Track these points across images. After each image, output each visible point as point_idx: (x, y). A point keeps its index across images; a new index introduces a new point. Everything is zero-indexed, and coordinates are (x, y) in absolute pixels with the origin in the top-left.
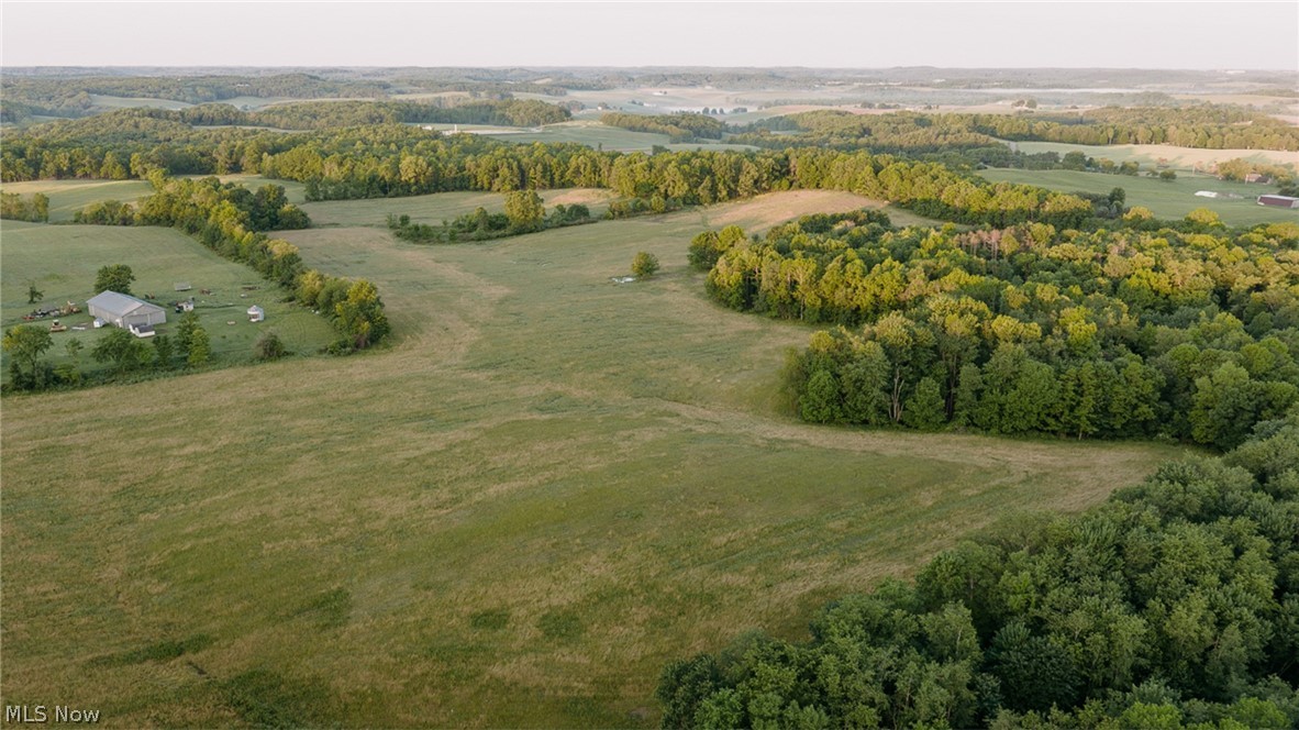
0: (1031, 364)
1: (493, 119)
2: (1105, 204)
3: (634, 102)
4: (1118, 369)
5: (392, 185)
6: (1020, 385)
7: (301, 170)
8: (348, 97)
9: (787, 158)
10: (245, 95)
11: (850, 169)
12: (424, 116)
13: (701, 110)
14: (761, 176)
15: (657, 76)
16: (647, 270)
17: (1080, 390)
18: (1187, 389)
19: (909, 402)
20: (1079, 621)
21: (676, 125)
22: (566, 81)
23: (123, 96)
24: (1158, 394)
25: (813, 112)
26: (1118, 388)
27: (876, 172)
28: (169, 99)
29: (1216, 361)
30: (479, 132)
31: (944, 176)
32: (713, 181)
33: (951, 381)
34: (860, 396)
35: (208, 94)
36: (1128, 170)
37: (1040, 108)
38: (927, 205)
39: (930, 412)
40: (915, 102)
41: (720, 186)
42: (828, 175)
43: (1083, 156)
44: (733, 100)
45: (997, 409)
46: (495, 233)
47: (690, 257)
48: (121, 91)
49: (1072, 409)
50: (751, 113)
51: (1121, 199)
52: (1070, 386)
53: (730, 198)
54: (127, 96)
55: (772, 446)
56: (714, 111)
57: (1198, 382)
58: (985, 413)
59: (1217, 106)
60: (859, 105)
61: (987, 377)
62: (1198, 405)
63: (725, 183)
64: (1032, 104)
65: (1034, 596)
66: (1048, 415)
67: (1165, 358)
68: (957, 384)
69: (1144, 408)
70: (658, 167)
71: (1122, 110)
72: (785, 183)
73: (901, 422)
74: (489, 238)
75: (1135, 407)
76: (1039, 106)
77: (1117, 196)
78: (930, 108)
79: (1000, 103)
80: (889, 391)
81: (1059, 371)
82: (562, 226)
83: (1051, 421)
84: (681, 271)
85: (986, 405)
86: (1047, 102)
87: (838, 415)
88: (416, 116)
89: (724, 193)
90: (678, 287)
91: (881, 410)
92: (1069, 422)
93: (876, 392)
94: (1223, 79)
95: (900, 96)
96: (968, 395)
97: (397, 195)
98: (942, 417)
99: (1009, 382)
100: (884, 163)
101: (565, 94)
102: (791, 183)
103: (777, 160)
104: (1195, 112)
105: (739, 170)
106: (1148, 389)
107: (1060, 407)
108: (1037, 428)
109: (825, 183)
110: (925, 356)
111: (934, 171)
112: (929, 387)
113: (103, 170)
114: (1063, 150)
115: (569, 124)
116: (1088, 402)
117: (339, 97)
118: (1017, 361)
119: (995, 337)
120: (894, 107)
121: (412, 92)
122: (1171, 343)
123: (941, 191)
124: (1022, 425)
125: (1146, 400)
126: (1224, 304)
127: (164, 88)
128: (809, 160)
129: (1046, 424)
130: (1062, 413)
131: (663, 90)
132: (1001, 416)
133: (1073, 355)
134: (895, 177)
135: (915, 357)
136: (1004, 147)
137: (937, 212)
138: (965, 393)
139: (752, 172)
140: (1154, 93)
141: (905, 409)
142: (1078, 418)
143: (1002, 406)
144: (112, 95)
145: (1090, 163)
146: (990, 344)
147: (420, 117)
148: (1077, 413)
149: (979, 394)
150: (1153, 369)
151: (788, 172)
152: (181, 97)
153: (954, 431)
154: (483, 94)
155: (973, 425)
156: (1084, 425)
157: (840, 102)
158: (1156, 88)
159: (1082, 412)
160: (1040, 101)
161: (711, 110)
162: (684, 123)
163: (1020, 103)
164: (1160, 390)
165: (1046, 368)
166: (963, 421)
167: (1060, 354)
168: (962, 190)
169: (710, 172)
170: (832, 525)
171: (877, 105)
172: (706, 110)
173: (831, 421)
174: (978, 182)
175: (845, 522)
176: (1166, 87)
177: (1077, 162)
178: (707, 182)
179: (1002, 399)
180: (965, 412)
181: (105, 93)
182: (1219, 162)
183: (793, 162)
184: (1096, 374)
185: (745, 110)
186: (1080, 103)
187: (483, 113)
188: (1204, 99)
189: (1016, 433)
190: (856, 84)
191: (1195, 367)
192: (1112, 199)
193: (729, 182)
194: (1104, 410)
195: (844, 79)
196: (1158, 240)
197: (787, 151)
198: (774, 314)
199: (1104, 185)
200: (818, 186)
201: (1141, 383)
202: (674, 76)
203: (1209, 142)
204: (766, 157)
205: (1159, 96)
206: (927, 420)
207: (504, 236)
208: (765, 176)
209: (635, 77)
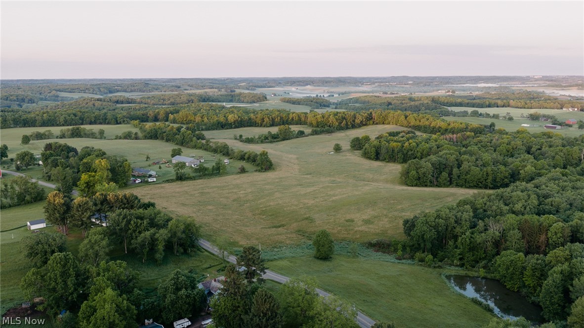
0: (473, 168)
1: (235, 100)
2: (488, 128)
3: (285, 93)
4: (498, 169)
5: (225, 125)
6: (471, 173)
7: (186, 120)
8: (165, 92)
9: (371, 113)
10: (120, 91)
11: (396, 117)
12: (208, 100)
13: (315, 95)
14: (363, 120)
15: (291, 81)
16: (338, 149)
17: (487, 174)
18: (518, 175)
19: (439, 179)
20: (494, 208)
21: (312, 101)
22: (253, 83)
23: (70, 92)
24: (510, 176)
25: (365, 96)
26: (498, 174)
27: (406, 118)
28: (90, 93)
29: (526, 166)
30: (241, 106)
31: (431, 119)
32: (346, 122)
33: (450, 174)
34: (425, 178)
35: (106, 91)
36: (496, 116)
37: (457, 93)
38: (426, 129)
39: (445, 182)
40: (404, 92)
41: (349, 123)
42: (387, 119)
43: (477, 112)
44: (326, 91)
45: (464, 180)
46: (275, 140)
47: (351, 146)
48: (69, 90)
49: (486, 180)
50: (336, 97)
51: (494, 126)
52: (485, 173)
53: (352, 128)
54: (72, 92)
55: (403, 190)
56: (320, 96)
57: (521, 172)
58: (461, 182)
59: (530, 92)
60: (382, 93)
61: (461, 172)
62: (521, 178)
63: (350, 122)
64: (453, 92)
65: (483, 205)
66: (479, 182)
67: (511, 166)
68: (452, 174)
69: (506, 180)
70: (326, 117)
71: (491, 94)
72: (371, 122)
73: (436, 185)
74: (274, 142)
75: (503, 180)
76: (456, 92)
77: (493, 125)
78: (412, 94)
79: (440, 91)
80: (433, 176)
81: (481, 170)
82: (297, 137)
83: (480, 184)
84: (348, 150)
85: (461, 180)
86: (460, 90)
87: (418, 183)
88: (204, 99)
89: (351, 126)
90: (350, 154)
91: (431, 182)
92: (485, 184)
93: (430, 176)
94: (533, 80)
95: (397, 89)
96: (456, 177)
97: (227, 129)
98: (449, 183)
99: (467, 173)
100: (408, 115)
101: (255, 90)
102: (373, 122)
103: (368, 114)
104: (520, 95)
105: (355, 118)
106: (507, 175)
107: (482, 179)
108: (476, 186)
109: (386, 122)
110: (443, 167)
111: (427, 117)
112: (445, 175)
113: (107, 121)
114: (470, 110)
115: (267, 102)
116: (490, 178)
117: (161, 92)
118: (469, 167)
119: (462, 161)
120: (397, 94)
121: (191, 90)
122: (513, 162)
123: (430, 124)
124: (472, 185)
125: (506, 178)
126: (529, 153)
127: (87, 89)
128: (380, 114)
129: (478, 185)
130: (483, 181)
131: (296, 87)
132: (465, 183)
133: (485, 166)
134: (413, 119)
135: (440, 167)
136: (446, 109)
137: (429, 131)
138: (455, 176)
139: (360, 119)
140: (503, 87)
141: (438, 181)
142: (488, 183)
143: (466, 180)
144: (65, 92)
145: (481, 115)
146: (460, 163)
147: (206, 100)
148: (487, 181)
149: (459, 177)
150: (508, 169)
151: (372, 118)
152: (95, 92)
153: (452, 187)
154: (223, 90)
155: (458, 186)
156: (489, 184)
157: (372, 92)
158: (505, 84)
159: (489, 181)
160: (456, 90)
161: (322, 96)
162: (314, 101)
163: (449, 91)
164: (510, 175)
165: (478, 168)
166: (455, 184)
167: (481, 166)
168: (438, 123)
169: (345, 118)
170: (427, 204)
171: (389, 93)
172: (317, 96)
173: (416, 185)
174: (443, 120)
175: (430, 204)
176: (508, 84)
177: (475, 114)
178: (344, 122)
179: (466, 177)
180: (455, 182)
181: (62, 91)
182: (530, 113)
183: (374, 115)
184: (492, 170)
185: (333, 96)
186: (473, 91)
187: (230, 98)
188: (524, 89)
189: (470, 187)
190: (377, 84)
191: (520, 168)
192: (491, 126)
193: (352, 122)
194: (494, 180)
195: (370, 81)
196: (508, 136)
197: (371, 110)
198: (387, 161)
199: (488, 122)
200: (383, 123)
201: (505, 173)
202: (298, 82)
203: (526, 106)
204: (364, 113)
205: (506, 88)
206: (444, 184)
207: (279, 141)
208: (364, 120)
209: (281, 82)
